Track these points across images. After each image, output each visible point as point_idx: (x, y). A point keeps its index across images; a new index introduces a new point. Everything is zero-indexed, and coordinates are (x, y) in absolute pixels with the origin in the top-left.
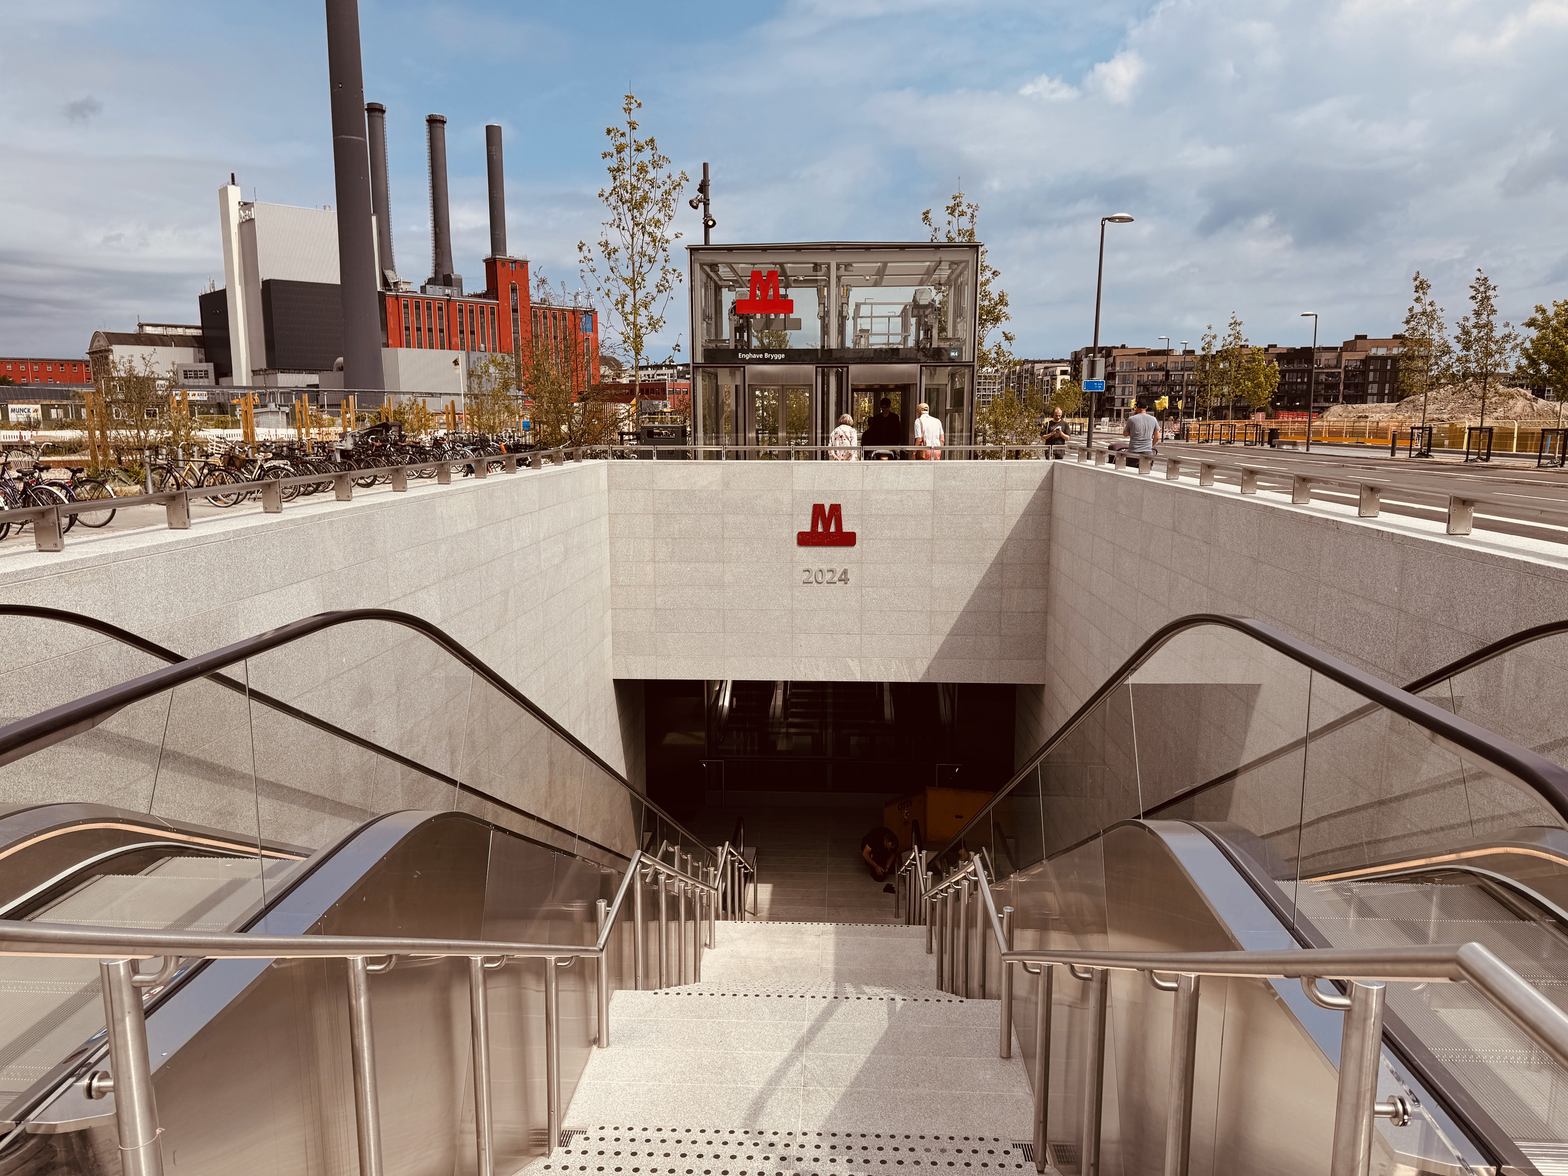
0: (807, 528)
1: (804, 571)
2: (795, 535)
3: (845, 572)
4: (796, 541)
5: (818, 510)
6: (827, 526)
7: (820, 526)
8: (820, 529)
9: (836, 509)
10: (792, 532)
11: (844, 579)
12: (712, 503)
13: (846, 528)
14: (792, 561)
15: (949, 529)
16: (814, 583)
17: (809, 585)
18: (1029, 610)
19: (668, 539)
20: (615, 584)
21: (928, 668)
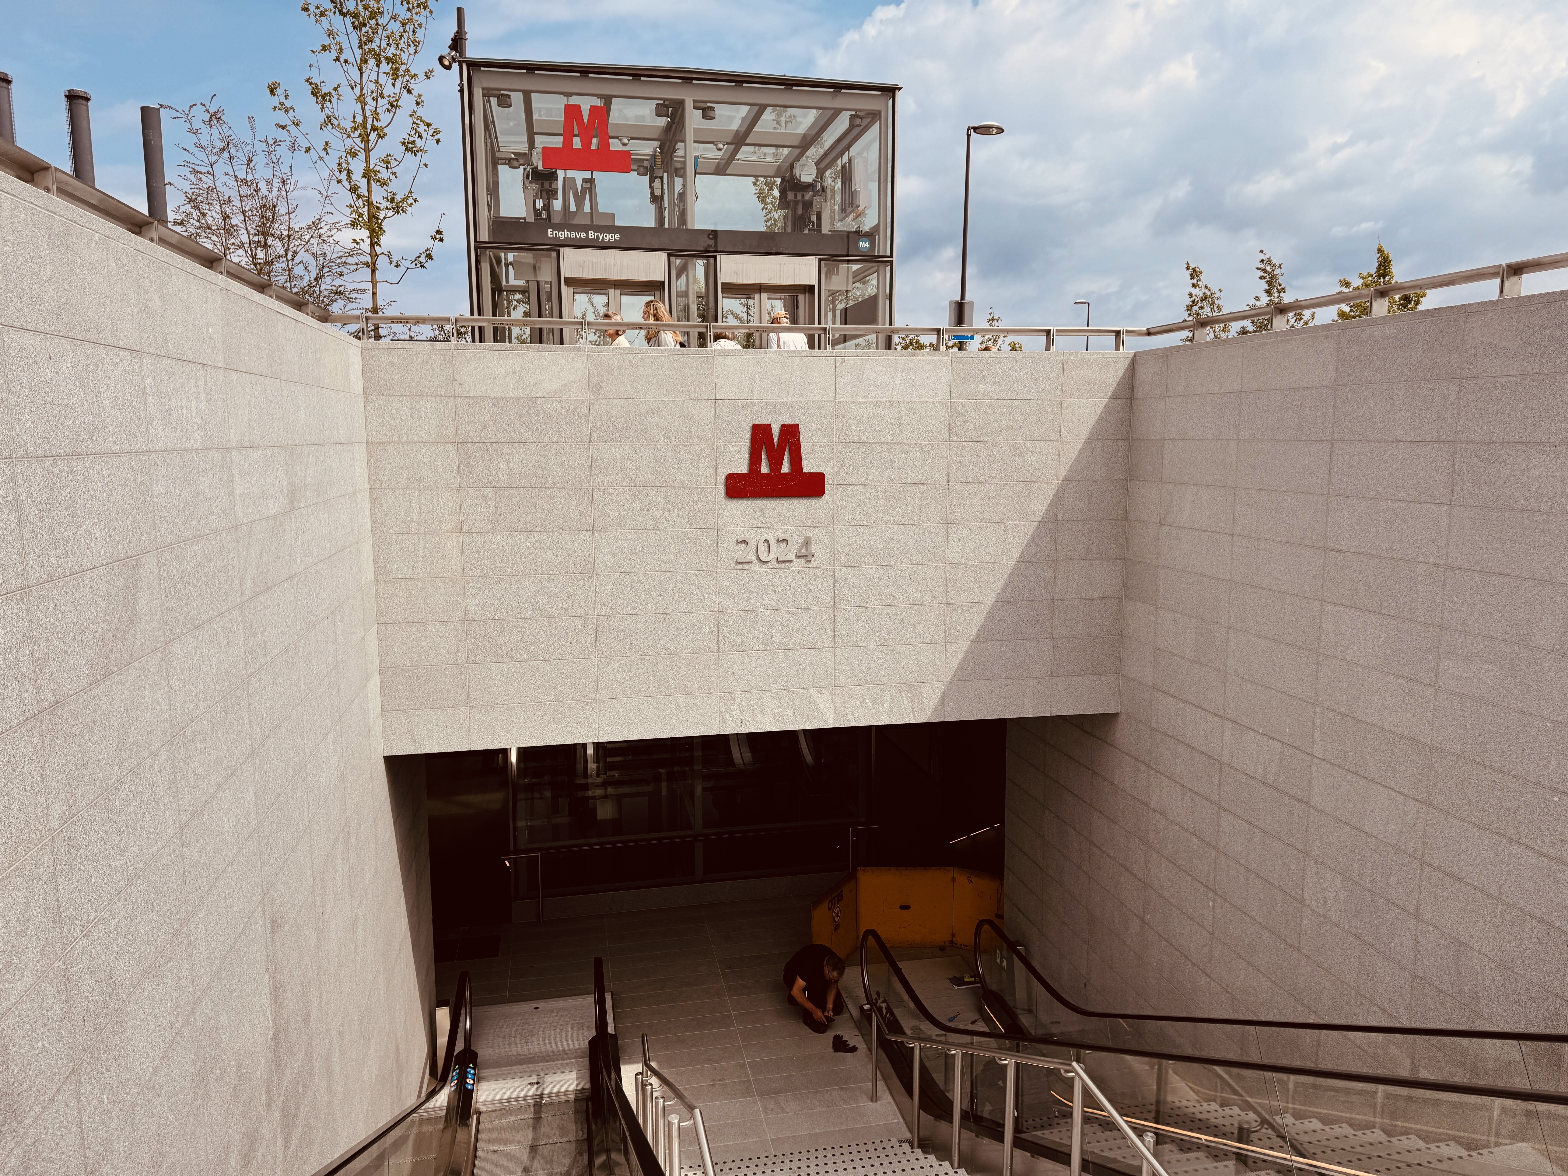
0: (742, 467)
1: (738, 542)
2: (721, 480)
3: (807, 543)
4: (722, 490)
5: (760, 433)
6: (775, 464)
7: (764, 463)
8: (765, 469)
9: (791, 432)
10: (716, 474)
11: (805, 556)
12: (569, 423)
13: (808, 466)
14: (716, 527)
15: (975, 465)
16: (756, 565)
17: (747, 566)
18: (1096, 595)
19: (489, 490)
20: (382, 575)
21: (942, 699)
